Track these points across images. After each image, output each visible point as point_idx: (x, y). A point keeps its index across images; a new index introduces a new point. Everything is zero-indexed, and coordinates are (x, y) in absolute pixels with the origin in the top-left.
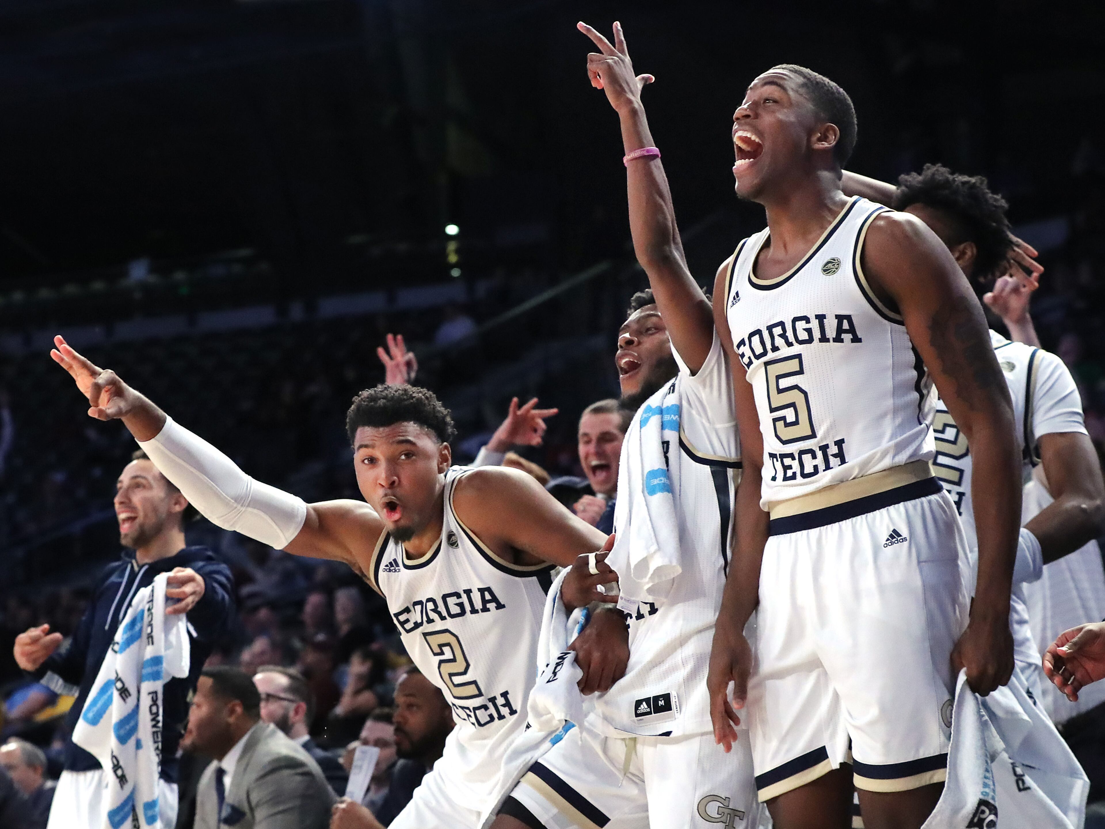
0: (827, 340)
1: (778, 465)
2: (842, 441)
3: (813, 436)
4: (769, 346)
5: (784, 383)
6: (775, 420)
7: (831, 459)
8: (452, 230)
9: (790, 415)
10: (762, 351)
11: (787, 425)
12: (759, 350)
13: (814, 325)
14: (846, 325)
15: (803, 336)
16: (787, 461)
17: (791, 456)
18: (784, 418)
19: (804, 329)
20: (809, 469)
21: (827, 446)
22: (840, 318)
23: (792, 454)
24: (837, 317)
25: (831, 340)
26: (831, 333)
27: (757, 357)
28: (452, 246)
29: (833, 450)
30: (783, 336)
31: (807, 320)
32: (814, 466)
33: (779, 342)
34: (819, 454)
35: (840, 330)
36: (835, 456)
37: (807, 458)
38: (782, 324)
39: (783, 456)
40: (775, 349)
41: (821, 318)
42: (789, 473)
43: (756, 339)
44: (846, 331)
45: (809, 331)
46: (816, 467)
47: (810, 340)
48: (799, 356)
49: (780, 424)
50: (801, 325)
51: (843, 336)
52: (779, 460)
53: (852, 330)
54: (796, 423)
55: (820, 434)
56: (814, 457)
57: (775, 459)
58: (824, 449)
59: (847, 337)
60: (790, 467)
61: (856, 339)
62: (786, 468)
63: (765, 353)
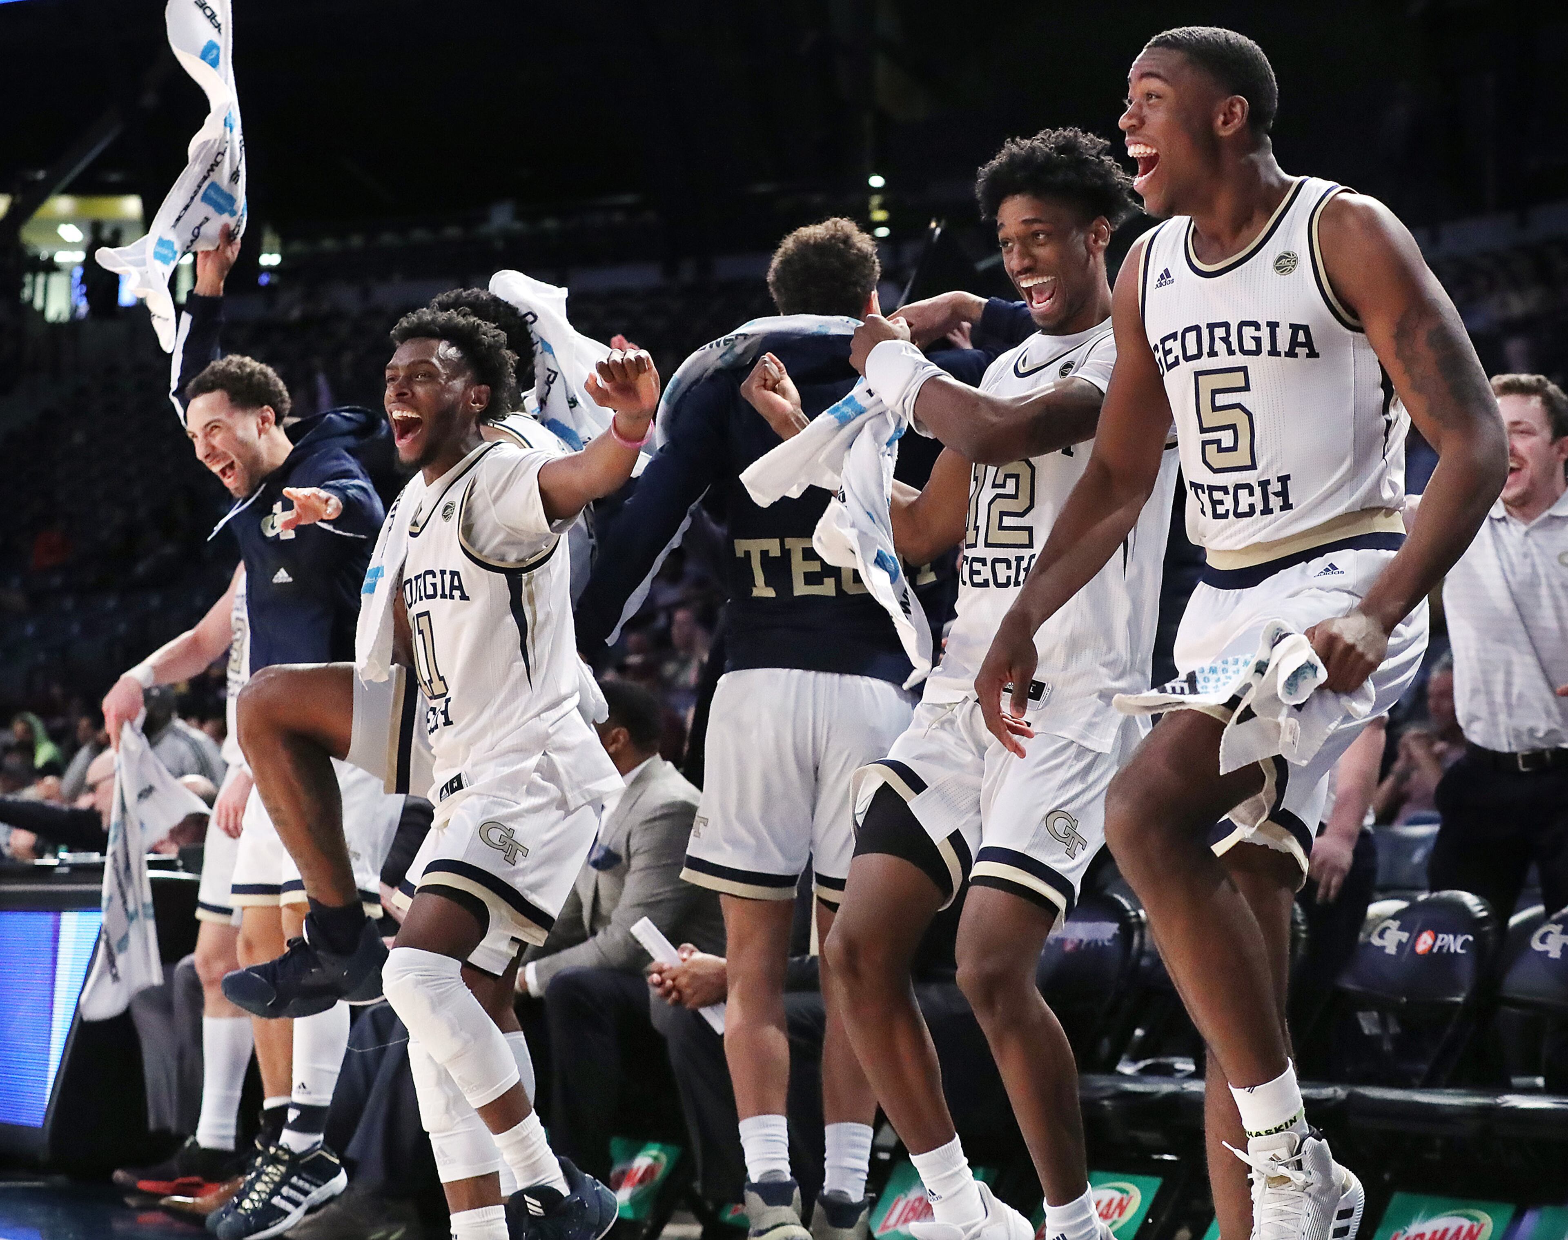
0: (1278, 354)
1: (1205, 497)
2: (1288, 477)
3: (1253, 466)
4: (1206, 348)
5: (1222, 400)
6: (1205, 443)
7: (1272, 498)
8: (877, 181)
9: (1226, 437)
10: (1196, 352)
11: (1220, 450)
12: (1192, 350)
13: (1265, 334)
14: (1301, 337)
15: (1250, 345)
16: (1217, 495)
17: (1225, 489)
18: (1218, 442)
19: (1252, 338)
20: (1243, 508)
21: (1268, 482)
22: (1295, 328)
23: (1226, 487)
24: (1291, 326)
25: (1283, 354)
26: (1283, 345)
27: (1187, 359)
28: (876, 200)
29: (1275, 486)
30: (1226, 340)
31: (1257, 327)
32: (1250, 505)
33: (1220, 346)
34: (1258, 490)
35: (1294, 343)
36: (1276, 494)
37: (1243, 494)
38: (1226, 325)
39: (1211, 488)
40: (1213, 353)
41: (1273, 326)
42: (1221, 510)
43: (1191, 337)
44: (1301, 345)
45: (1258, 340)
46: (1252, 506)
47: (1258, 352)
48: (1244, 369)
49: (1211, 449)
50: (1249, 331)
51: (1298, 350)
52: (1207, 492)
53: (1309, 344)
54: (1234, 449)
55: (1260, 466)
56: (1251, 494)
57: (1199, 491)
58: (1264, 484)
59: (1302, 351)
60: (1221, 502)
61: (1313, 354)
62: (1215, 503)
63: (1199, 356)
